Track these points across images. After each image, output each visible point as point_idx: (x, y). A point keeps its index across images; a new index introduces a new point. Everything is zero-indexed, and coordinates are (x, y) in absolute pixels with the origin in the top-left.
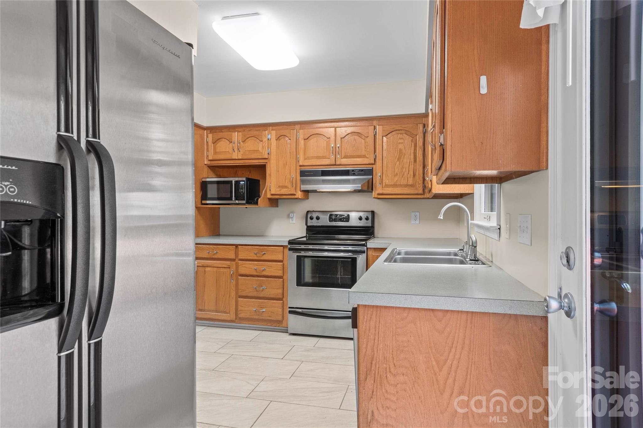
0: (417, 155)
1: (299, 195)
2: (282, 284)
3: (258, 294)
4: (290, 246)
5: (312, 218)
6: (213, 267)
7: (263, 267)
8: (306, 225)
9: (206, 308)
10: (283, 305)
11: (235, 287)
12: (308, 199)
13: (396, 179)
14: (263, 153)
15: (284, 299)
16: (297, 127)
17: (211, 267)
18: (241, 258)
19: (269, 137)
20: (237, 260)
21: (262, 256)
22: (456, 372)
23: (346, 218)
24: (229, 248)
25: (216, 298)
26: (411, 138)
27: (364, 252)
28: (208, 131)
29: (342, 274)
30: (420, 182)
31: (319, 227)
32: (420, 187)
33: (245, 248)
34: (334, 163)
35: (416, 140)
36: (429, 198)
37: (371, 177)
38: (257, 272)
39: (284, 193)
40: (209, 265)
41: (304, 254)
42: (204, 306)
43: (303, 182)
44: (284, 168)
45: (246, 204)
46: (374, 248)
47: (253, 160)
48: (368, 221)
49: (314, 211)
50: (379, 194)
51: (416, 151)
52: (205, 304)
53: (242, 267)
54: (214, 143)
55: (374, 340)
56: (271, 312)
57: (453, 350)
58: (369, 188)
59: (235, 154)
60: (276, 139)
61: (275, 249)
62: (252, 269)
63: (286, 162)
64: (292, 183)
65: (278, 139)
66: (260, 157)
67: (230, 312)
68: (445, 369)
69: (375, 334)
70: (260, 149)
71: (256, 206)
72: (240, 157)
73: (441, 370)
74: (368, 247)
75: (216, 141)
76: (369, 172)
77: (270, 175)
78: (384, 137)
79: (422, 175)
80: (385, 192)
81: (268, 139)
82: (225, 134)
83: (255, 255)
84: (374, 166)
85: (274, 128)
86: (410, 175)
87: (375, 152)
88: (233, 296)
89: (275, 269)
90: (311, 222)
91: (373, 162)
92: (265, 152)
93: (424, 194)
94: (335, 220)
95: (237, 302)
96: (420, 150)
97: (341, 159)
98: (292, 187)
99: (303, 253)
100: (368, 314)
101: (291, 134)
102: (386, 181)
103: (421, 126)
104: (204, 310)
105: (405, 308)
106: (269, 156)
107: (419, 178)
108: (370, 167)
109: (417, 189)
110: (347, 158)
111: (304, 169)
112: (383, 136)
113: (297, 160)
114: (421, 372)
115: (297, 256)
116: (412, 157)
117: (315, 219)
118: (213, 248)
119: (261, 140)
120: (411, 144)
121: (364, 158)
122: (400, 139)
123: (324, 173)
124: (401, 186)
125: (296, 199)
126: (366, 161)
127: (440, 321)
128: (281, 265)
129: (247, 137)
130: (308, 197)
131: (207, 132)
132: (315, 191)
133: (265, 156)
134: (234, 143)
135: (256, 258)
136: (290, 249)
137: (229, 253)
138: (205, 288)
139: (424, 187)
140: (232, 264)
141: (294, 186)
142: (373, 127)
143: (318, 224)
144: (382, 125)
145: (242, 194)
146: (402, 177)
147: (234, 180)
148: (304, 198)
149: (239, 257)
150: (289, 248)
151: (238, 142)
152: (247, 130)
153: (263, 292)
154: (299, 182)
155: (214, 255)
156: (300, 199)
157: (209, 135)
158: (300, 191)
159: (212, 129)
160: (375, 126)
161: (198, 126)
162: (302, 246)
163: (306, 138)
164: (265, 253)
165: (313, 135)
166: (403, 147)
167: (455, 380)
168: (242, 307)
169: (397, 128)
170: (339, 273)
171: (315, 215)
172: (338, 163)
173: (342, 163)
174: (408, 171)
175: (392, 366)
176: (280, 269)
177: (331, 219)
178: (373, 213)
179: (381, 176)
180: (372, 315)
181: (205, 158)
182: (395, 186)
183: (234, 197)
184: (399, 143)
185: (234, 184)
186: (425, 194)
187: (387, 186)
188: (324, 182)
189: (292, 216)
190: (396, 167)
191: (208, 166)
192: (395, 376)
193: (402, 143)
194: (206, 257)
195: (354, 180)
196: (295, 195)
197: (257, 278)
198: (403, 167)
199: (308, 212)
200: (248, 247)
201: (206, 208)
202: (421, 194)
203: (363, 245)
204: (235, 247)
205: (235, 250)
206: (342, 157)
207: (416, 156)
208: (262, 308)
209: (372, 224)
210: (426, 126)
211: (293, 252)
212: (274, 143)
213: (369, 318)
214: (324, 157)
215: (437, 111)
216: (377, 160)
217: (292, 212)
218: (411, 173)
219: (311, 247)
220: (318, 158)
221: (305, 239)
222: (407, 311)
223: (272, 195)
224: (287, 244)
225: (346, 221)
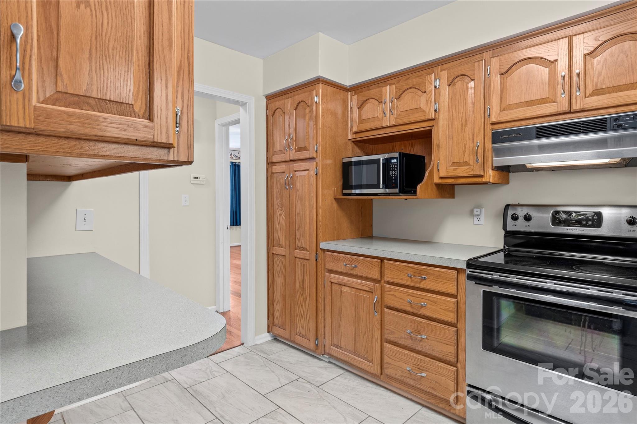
1: (491, 176)
2: (456, 338)
3: (414, 344)
4: (469, 271)
5: (515, 218)
6: (351, 287)
7: (422, 300)
8: (503, 229)
9: (343, 345)
10: (457, 376)
11: (380, 324)
12: (508, 183)
14: (427, 112)
15: (459, 365)
16: (487, 55)
17: (348, 286)
18: (389, 280)
19: (437, 83)
20: (382, 283)
21: (420, 282)
23: (593, 220)
24: (372, 262)
25: (355, 334)
28: (353, 93)
31: (531, 233)
33: (394, 265)
34: (566, 108)
38: (411, 307)
39: (461, 175)
40: (347, 284)
41: (498, 290)
42: (341, 341)
43: (498, 152)
44: (462, 132)
45: (401, 194)
47: (413, 125)
49: (519, 205)
52: (341, 339)
53: (390, 294)
54: (360, 108)
56: (436, 382)
59: (387, 119)
60: (449, 83)
61: (442, 272)
62: (404, 300)
63: (466, 121)
64: (477, 155)
65: (451, 83)
66: (422, 118)
67: (372, 360)
70: (422, 106)
71: (414, 197)
72: (393, 123)
75: (362, 105)
77: (438, 146)
81: (435, 87)
82: (374, 92)
83: (410, 279)
85: (445, 66)
88: (377, 337)
89: (442, 307)
90: (513, 225)
92: (430, 110)
94: (567, 223)
95: (382, 347)
97: (586, 98)
98: (477, 163)
99: (496, 289)
101: (474, 70)
104: (340, 348)
106: (437, 114)
110: (598, 95)
111: (499, 128)
113: (486, 114)
115: (484, 291)
117: (521, 219)
118: (350, 259)
119: (423, 91)
123: (543, 132)
125: (486, 183)
128: (453, 303)
129: (402, 91)
130: (508, 179)
131: (351, 94)
132: (522, 168)
133: (430, 114)
134: (385, 103)
135: (410, 283)
136: (470, 277)
137: (371, 269)
138: (342, 315)
140: (375, 287)
141: (481, 160)
143: (528, 230)
145: (394, 178)
147: (381, 157)
148: (500, 182)
149: (387, 279)
150: (468, 274)
151: (390, 100)
152: (404, 79)
153: (421, 343)
154: (489, 153)
155: (352, 270)
156: (493, 184)
157: (353, 97)
158: (492, 169)
159: (357, 89)
161: (340, 87)
162: (497, 275)
163: (504, 71)
164: (424, 277)
165: (519, 62)
168: (390, 358)
171: (521, 212)
172: (575, 107)
173: (587, 106)
176: (451, 309)
177: (556, 220)
181: (349, 130)
183: (383, 183)
185: (383, 164)
188: (542, 149)
189: (478, 213)
191: (353, 142)
194: (342, 271)
195: (619, 139)
196: (481, 176)
197: (412, 317)
199: (507, 206)
200: (399, 263)
201: (348, 199)
204: (379, 261)
205: (380, 266)
206: (587, 95)
208: (422, 370)
211: (476, 283)
212: (445, 91)
214: (543, 101)
217: (479, 207)
219: (513, 279)
220: (530, 103)
221: (500, 259)
223: (441, 178)
224: (465, 267)
225: (593, 226)
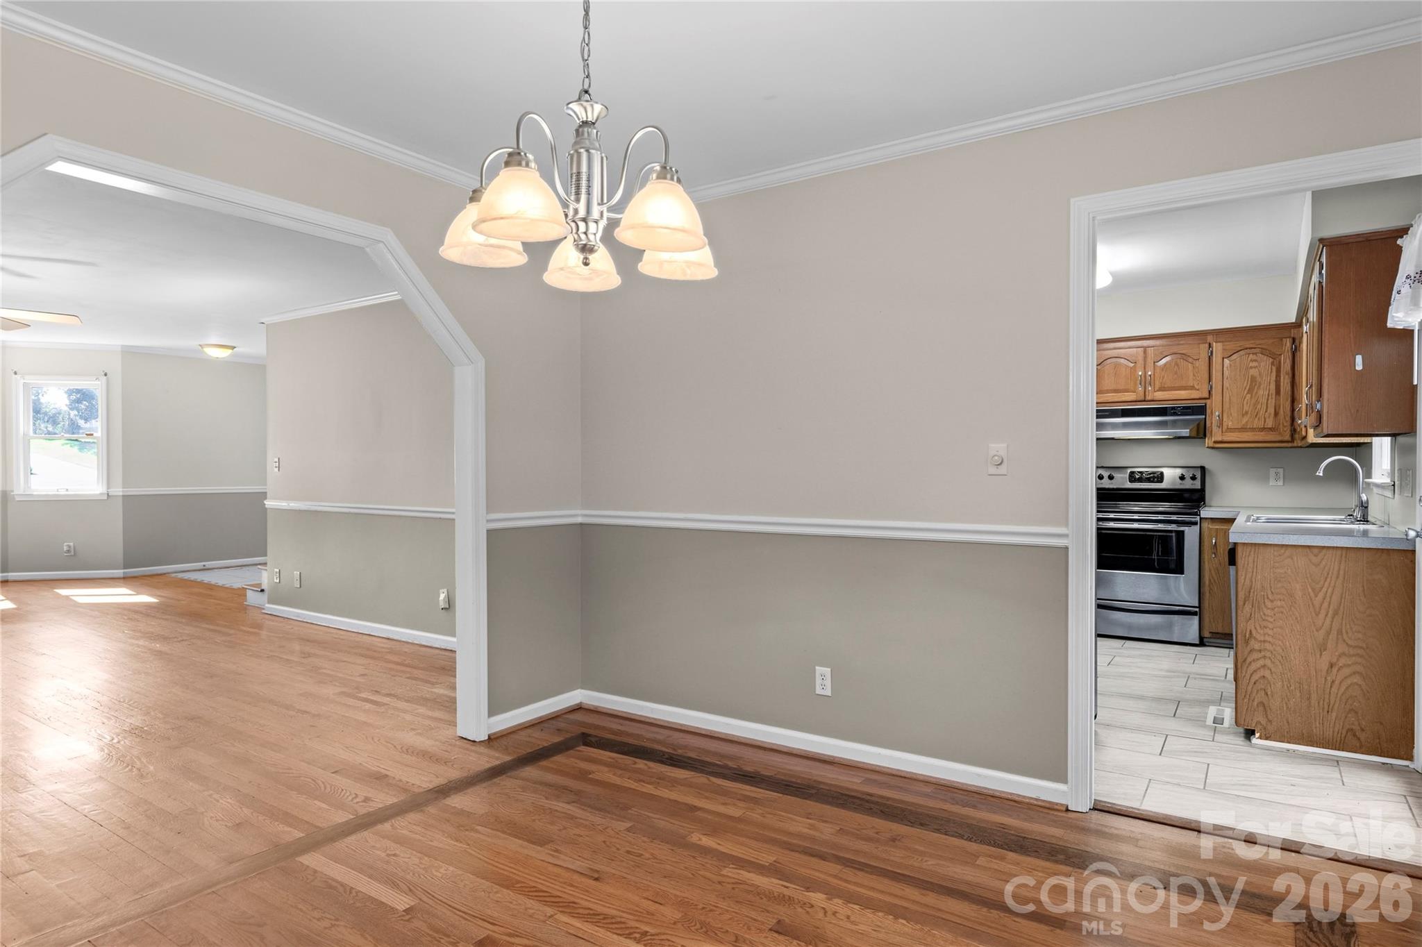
0: (1282, 384)
5: (1101, 478)
13: (1245, 420)
22: (1331, 597)
23: (1158, 477)
26: (1271, 360)
27: (1195, 523)
29: (1160, 554)
30: (1285, 424)
31: (1113, 489)
32: (1285, 431)
34: (1142, 398)
35: (1280, 362)
36: (1301, 447)
37: (1204, 417)
41: (1101, 525)
43: (1101, 426)
46: (1211, 518)
48: (1195, 482)
49: (1103, 467)
50: (1215, 442)
51: (1280, 378)
55: (1253, 572)
57: (1328, 580)
58: (1201, 433)
68: (1321, 595)
69: (1253, 568)
73: (1316, 596)
74: (1202, 516)
76: (1201, 410)
78: (1225, 360)
79: (1289, 413)
80: (1226, 439)
84: (1208, 402)
86: (1270, 414)
87: (1210, 380)
90: (1103, 483)
91: (1207, 396)
93: (1293, 440)
94: (1140, 480)
96: (1287, 377)
97: (1155, 392)
100: (1246, 551)
102: (1228, 423)
103: (1288, 343)
105: (1283, 545)
107: (1285, 418)
108: (1201, 403)
109: (1280, 433)
110: (1163, 391)
111: (1101, 407)
112: (1223, 358)
114: (1298, 598)
116: (1273, 387)
117: (1107, 478)
120: (1271, 369)
121: (1191, 390)
122: (1252, 361)
123: (1126, 413)
124: (1253, 430)
126: (1195, 395)
127: (1316, 556)
132: (1109, 439)
139: (1294, 431)
142: (1207, 345)
143: (1111, 486)
144: (1222, 342)
146: (1256, 416)
160: (1210, 344)
162: (1099, 515)
165: (1108, 359)
166: (1258, 373)
167: (1330, 604)
169: (1248, 346)
170: (1155, 553)
171: (1106, 473)
172: (1148, 398)
173: (1156, 398)
174: (1265, 408)
175: (1269, 593)
177: (1132, 478)
178: (1203, 469)
179: (1221, 416)
180: (1250, 552)
182: (1243, 429)
184: (1251, 368)
186: (1295, 442)
187: (1230, 430)
188: (1126, 425)
190: (1245, 402)
192: (1272, 601)
193: (1255, 367)
195: (1175, 421)
198: (1257, 402)
202: (1287, 442)
203: (1196, 514)
206: (1156, 389)
207: (1280, 385)
209: (1201, 486)
210: (1297, 342)
213: (1247, 554)
214: (1126, 391)
215: (1315, 320)
216: (1213, 392)
218: (1271, 410)
219: (1111, 515)
220: (1117, 391)
222: (1284, 549)
225: (1158, 482)
